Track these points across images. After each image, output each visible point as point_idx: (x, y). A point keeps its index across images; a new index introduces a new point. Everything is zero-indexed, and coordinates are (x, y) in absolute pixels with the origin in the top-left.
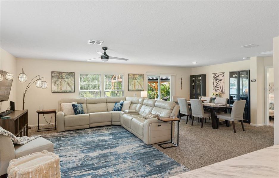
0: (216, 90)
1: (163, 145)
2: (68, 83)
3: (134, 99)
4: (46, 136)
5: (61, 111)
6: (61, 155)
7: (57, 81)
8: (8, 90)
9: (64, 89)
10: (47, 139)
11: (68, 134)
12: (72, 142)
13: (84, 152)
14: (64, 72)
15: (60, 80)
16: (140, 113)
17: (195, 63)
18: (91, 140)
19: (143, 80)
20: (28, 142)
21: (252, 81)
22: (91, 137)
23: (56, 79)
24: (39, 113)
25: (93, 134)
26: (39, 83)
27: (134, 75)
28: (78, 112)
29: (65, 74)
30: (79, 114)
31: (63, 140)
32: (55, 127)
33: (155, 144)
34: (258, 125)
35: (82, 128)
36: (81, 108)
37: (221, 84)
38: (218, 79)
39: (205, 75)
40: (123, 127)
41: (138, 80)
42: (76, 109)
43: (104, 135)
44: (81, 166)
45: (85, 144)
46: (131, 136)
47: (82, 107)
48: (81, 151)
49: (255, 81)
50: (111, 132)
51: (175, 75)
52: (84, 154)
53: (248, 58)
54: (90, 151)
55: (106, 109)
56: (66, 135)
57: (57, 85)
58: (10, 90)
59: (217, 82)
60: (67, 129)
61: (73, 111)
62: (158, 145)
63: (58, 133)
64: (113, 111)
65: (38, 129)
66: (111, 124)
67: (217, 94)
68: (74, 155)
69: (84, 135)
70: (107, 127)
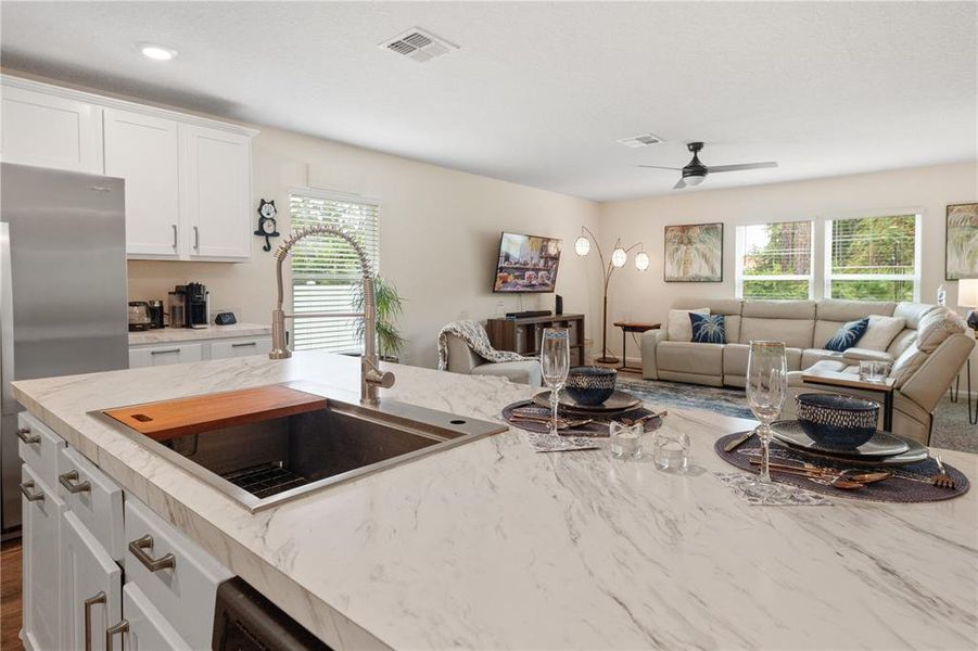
2: (704, 256)
7: (677, 249)
9: (693, 272)
14: (695, 225)
15: (683, 248)
23: (676, 246)
24: (625, 328)
26: (616, 258)
29: (697, 230)
30: (703, 341)
42: (699, 328)
57: (676, 261)
60: (663, 374)
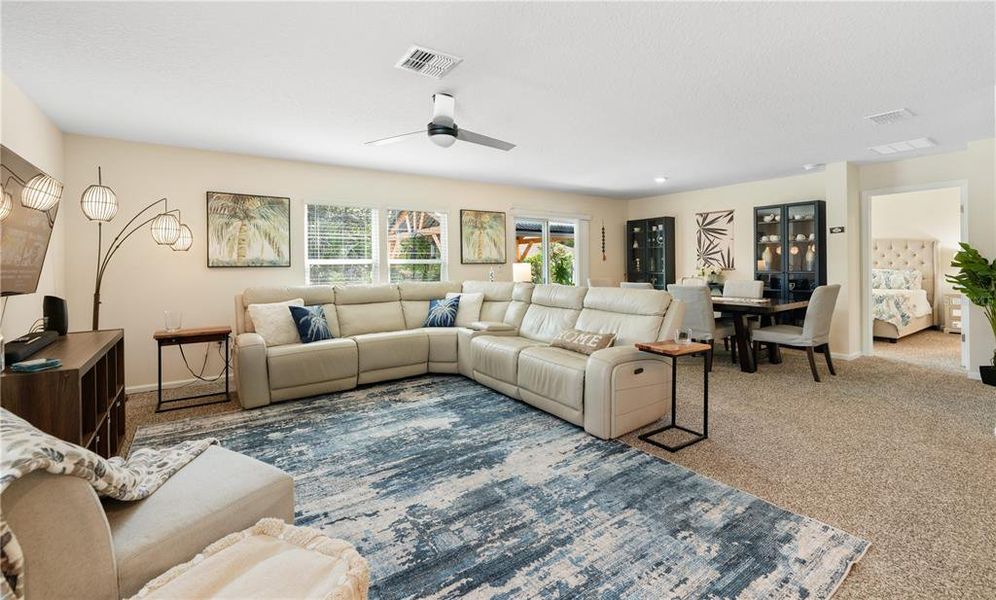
0: (706, 261)
1: (655, 436)
2: (267, 235)
3: (495, 288)
4: (199, 427)
5: (246, 332)
6: (305, 515)
7: (227, 224)
8: (37, 248)
9: (251, 255)
10: (233, 449)
11: (290, 416)
12: (319, 450)
13: (393, 492)
14: (254, 196)
15: (237, 223)
16: (524, 329)
17: (660, 181)
18: (388, 432)
19: (503, 230)
20: (166, 480)
21: (832, 232)
22: (379, 421)
23: (225, 220)
24: (163, 341)
25: (385, 412)
26: (165, 229)
27: (478, 213)
28: (312, 335)
29: (257, 202)
30: (316, 340)
31: (277, 441)
32: (224, 390)
33: (629, 433)
34: (851, 355)
35: (330, 391)
36: (322, 321)
37: (723, 243)
38: (714, 230)
39: (672, 220)
40: (467, 379)
41: (489, 230)
42: (307, 324)
43: (424, 412)
44: (425, 567)
45: (374, 452)
46: (522, 412)
47: (323, 316)
48: (376, 485)
49: (842, 229)
50: (439, 399)
51: (588, 218)
52: (398, 499)
53: (819, 166)
54: (414, 485)
55: (399, 321)
56: (279, 418)
57: (226, 240)
58: (43, 247)
59: (712, 238)
60: (278, 395)
61: (294, 333)
62: (640, 438)
63: (246, 415)
64: (426, 326)
65: (160, 402)
66: (425, 371)
67: (713, 273)
68: (361, 509)
69: (349, 416)
70: (416, 383)
